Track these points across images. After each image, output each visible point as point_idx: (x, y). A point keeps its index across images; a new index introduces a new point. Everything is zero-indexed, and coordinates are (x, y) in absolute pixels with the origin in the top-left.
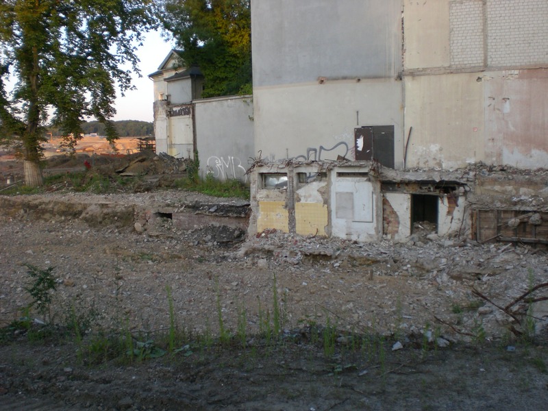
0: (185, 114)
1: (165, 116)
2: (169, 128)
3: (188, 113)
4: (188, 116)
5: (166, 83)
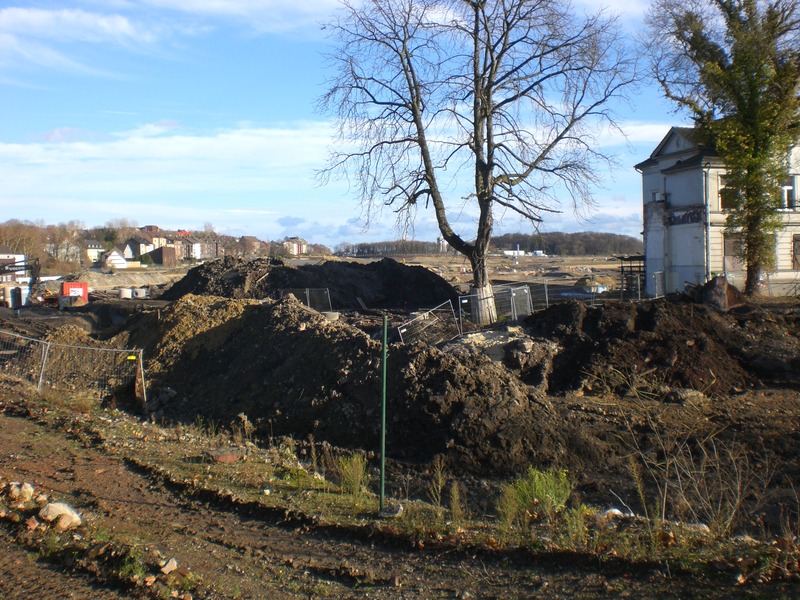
0: (692, 222)
1: (661, 225)
2: (668, 241)
3: (696, 220)
4: (697, 224)
5: (663, 176)
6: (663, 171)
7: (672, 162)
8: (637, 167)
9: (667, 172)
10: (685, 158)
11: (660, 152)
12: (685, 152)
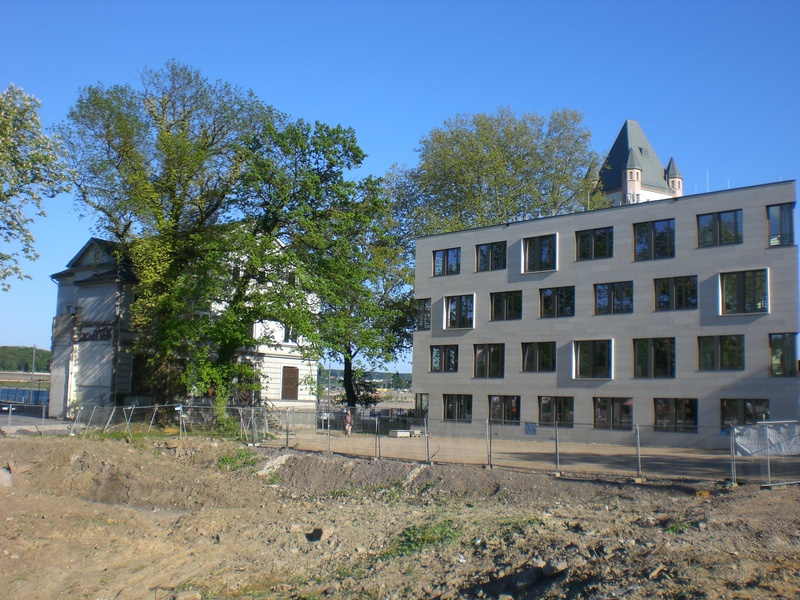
0: (101, 339)
1: (69, 340)
3: (106, 337)
4: (106, 342)
5: (77, 288)
6: (77, 283)
7: (88, 275)
8: (54, 277)
9: (82, 284)
10: (101, 272)
11: (76, 264)
12: (101, 265)
